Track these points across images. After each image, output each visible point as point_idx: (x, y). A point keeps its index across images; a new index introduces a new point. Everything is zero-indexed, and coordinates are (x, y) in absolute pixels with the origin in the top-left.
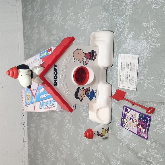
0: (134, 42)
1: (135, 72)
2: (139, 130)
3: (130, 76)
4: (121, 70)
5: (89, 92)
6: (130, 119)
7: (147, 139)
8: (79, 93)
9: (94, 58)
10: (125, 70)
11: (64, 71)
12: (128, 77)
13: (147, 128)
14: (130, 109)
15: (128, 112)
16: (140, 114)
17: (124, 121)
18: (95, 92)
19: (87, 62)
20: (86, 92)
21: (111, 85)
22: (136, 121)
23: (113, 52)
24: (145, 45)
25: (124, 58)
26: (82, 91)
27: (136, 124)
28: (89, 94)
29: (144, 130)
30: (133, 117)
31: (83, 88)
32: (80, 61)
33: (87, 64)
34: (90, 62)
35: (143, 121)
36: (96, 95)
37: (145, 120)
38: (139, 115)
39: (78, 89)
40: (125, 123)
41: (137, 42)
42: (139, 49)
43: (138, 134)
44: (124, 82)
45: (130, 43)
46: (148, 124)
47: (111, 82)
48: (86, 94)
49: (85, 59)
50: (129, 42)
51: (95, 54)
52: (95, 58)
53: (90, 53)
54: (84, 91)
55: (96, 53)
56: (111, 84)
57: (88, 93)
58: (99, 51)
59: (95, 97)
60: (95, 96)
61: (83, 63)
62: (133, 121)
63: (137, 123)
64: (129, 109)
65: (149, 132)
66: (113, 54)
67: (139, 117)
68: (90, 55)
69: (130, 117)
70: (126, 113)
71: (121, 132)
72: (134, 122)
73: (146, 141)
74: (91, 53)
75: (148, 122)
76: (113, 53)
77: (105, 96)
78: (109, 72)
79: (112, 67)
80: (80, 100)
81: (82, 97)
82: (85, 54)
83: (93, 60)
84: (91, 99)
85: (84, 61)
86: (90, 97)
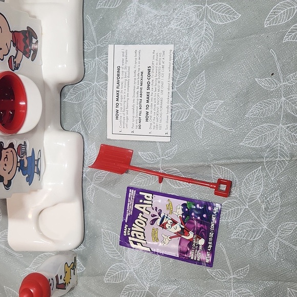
0: (154, 11)
1: (166, 91)
2: (185, 245)
3: (149, 104)
4: (115, 89)
5: (25, 158)
6: (153, 222)
7: (210, 265)
9: (32, 52)
10: (131, 88)
12: (144, 107)
13: (211, 235)
14: (150, 195)
15: (145, 202)
16: (186, 202)
17: (131, 230)
18: (39, 159)
19: (17, 60)
20: (19, 158)
22: (174, 222)
24: (194, 18)
25: (125, 54)
27: (176, 231)
28: (26, 166)
29: (202, 242)
30: (162, 215)
32: (1, 53)
33: (18, 68)
34: (25, 62)
35: (197, 220)
36: (39, 167)
37: (204, 216)
38: (184, 205)
40: (137, 233)
41: (165, 10)
42: (175, 29)
43: (183, 256)
44: (130, 123)
45: (140, 13)
46: (213, 225)
47: (77, 127)
48: (19, 164)
49: (13, 51)
50: (138, 12)
51: (34, 41)
52: (35, 51)
53: (23, 32)
54: (15, 154)
55: (36, 38)
60: (38, 169)
61: (10, 62)
62: (163, 226)
63: (178, 228)
64: (146, 195)
65: (219, 244)
66: (83, 48)
67: (183, 210)
68: (24, 41)
69: (154, 216)
70: (137, 206)
71: (121, 261)
72: (167, 226)
73: (208, 270)
74: (27, 35)
75: (214, 219)
77: (66, 165)
78: (71, 100)
79: (81, 83)
80: (5, 185)
81: (9, 173)
82: (12, 32)
83: (30, 58)
84: (30, 180)
85: (11, 57)
86: (27, 175)
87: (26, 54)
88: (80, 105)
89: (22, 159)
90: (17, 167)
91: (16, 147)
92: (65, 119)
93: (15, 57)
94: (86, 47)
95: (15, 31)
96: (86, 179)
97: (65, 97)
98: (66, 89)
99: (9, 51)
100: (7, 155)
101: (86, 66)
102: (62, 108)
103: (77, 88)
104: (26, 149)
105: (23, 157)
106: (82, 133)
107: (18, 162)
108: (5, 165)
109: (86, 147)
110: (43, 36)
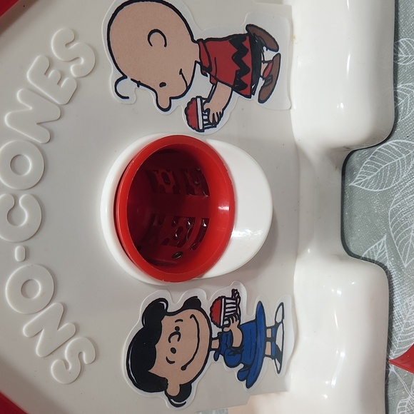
5: (234, 327)
8: (162, 347)
9: (261, 82)
11: (30, 165)
18: (277, 325)
19: (214, 106)
21: (385, 268)
23: (396, 37)
26: (188, 327)
28: (237, 342)
31: (193, 303)
32: (164, 94)
33: (214, 124)
36: (279, 342)
39: (155, 312)
47: (379, 249)
48: (216, 344)
49: (202, 85)
51: (268, 55)
52: (271, 81)
53: (235, 39)
54: (203, 321)
55: (274, 46)
56: (381, 265)
57: (225, 338)
58: (292, 37)
59: (278, 355)
61: (190, 112)
66: (396, 58)
68: (237, 58)
74: (247, 44)
76: (396, 51)
78: (366, 184)
79: (387, 143)
80: (170, 397)
81: (184, 368)
82: (199, 41)
83: (255, 97)
84: (249, 376)
85: (194, 100)
86: (241, 366)
87: (243, 88)
88: (386, 198)
89: (226, 329)
90: (210, 349)
91: (206, 306)
92: (351, 228)
93: (208, 100)
94: (402, 55)
95: (208, 40)
96: (396, 381)
97: (352, 178)
98: (355, 158)
99: (188, 88)
100: (177, 328)
101: (401, 101)
102: (346, 202)
103: (380, 155)
104: (238, 306)
105: (228, 326)
106: (388, 264)
107: (211, 339)
108: (173, 351)
109: (397, 299)
110: (296, 41)
